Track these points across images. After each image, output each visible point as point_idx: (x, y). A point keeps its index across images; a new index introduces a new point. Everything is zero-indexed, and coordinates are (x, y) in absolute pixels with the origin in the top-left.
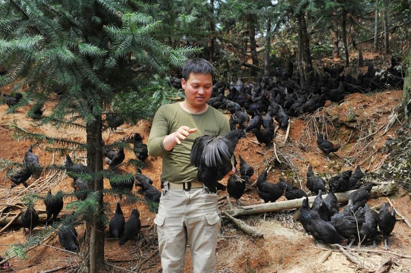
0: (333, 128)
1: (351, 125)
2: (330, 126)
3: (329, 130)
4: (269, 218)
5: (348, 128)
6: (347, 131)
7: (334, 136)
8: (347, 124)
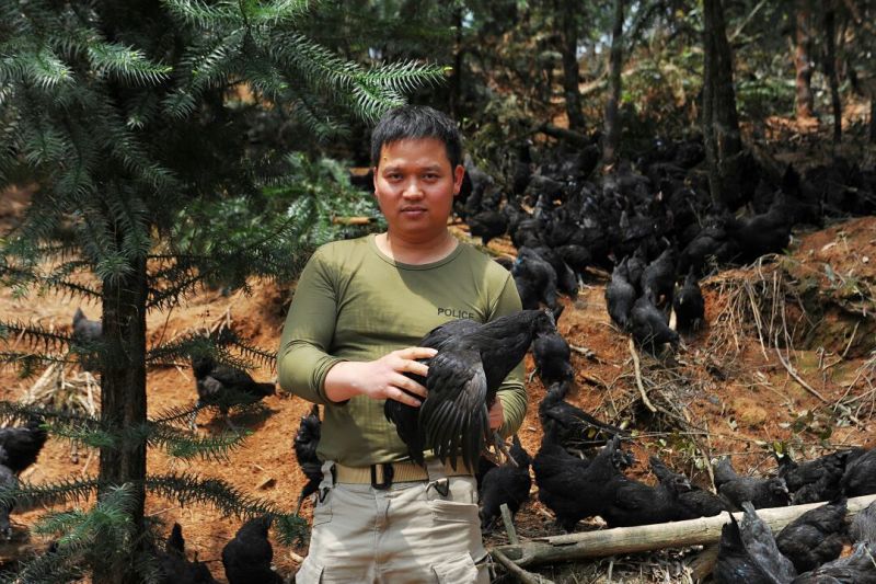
0: (802, 315)
1: (855, 307)
2: (795, 310)
3: (791, 320)
4: (623, 573)
5: (845, 315)
6: (842, 325)
7: (804, 338)
8: (842, 304)
